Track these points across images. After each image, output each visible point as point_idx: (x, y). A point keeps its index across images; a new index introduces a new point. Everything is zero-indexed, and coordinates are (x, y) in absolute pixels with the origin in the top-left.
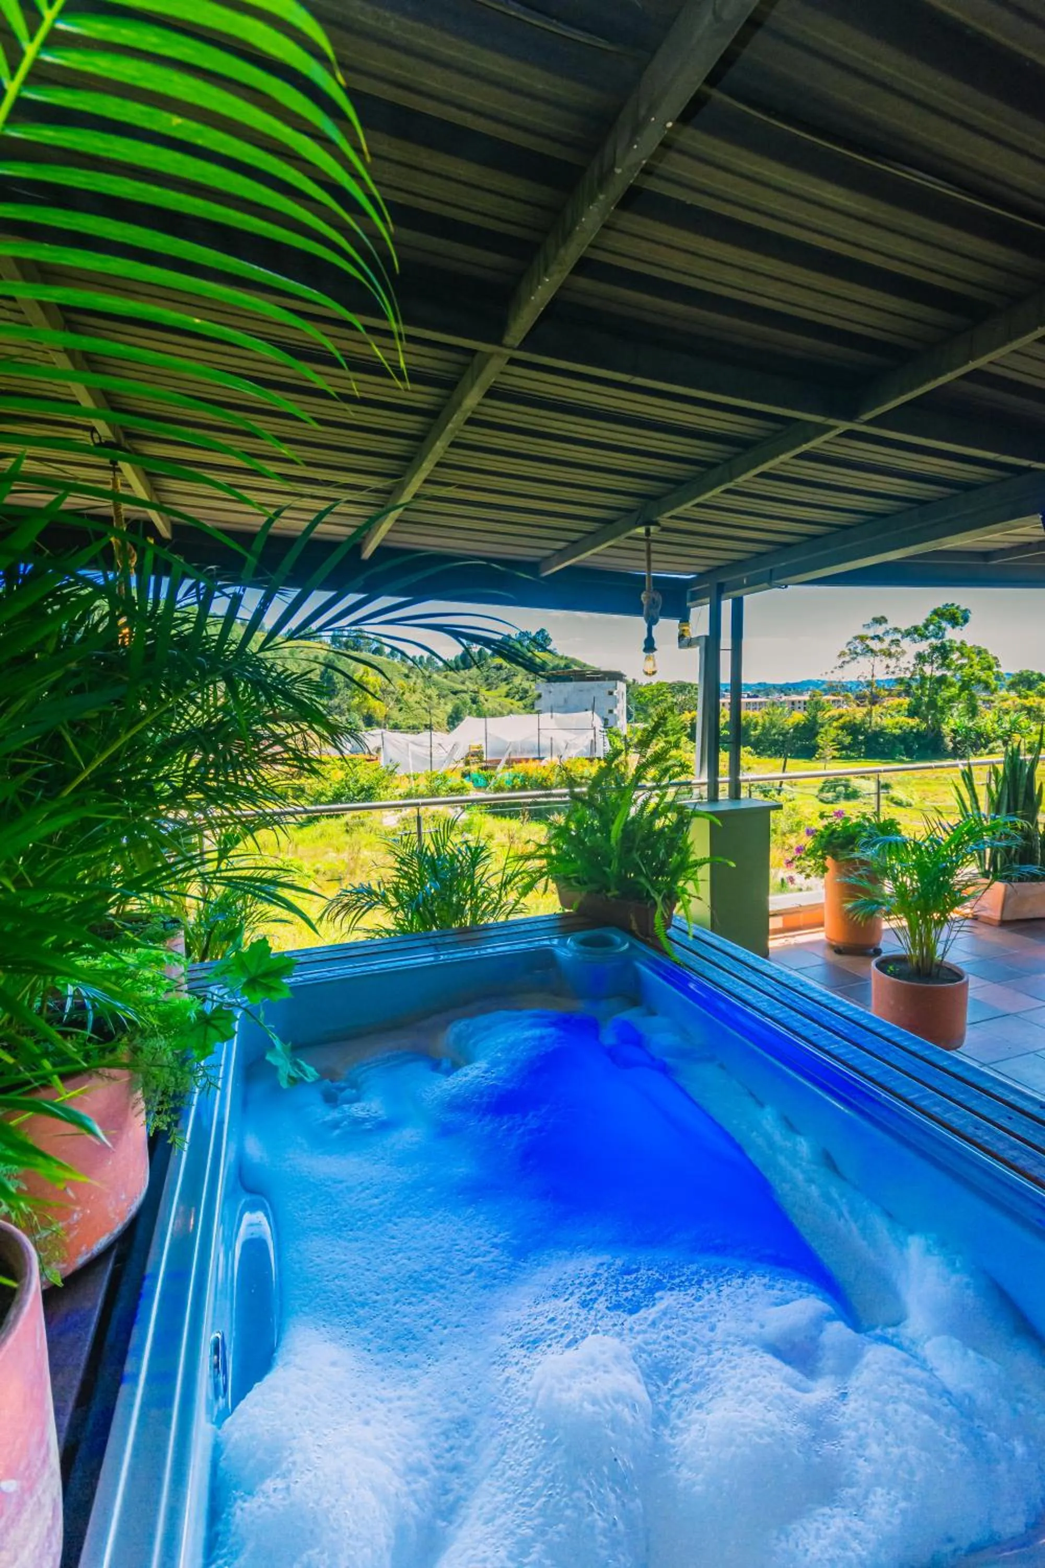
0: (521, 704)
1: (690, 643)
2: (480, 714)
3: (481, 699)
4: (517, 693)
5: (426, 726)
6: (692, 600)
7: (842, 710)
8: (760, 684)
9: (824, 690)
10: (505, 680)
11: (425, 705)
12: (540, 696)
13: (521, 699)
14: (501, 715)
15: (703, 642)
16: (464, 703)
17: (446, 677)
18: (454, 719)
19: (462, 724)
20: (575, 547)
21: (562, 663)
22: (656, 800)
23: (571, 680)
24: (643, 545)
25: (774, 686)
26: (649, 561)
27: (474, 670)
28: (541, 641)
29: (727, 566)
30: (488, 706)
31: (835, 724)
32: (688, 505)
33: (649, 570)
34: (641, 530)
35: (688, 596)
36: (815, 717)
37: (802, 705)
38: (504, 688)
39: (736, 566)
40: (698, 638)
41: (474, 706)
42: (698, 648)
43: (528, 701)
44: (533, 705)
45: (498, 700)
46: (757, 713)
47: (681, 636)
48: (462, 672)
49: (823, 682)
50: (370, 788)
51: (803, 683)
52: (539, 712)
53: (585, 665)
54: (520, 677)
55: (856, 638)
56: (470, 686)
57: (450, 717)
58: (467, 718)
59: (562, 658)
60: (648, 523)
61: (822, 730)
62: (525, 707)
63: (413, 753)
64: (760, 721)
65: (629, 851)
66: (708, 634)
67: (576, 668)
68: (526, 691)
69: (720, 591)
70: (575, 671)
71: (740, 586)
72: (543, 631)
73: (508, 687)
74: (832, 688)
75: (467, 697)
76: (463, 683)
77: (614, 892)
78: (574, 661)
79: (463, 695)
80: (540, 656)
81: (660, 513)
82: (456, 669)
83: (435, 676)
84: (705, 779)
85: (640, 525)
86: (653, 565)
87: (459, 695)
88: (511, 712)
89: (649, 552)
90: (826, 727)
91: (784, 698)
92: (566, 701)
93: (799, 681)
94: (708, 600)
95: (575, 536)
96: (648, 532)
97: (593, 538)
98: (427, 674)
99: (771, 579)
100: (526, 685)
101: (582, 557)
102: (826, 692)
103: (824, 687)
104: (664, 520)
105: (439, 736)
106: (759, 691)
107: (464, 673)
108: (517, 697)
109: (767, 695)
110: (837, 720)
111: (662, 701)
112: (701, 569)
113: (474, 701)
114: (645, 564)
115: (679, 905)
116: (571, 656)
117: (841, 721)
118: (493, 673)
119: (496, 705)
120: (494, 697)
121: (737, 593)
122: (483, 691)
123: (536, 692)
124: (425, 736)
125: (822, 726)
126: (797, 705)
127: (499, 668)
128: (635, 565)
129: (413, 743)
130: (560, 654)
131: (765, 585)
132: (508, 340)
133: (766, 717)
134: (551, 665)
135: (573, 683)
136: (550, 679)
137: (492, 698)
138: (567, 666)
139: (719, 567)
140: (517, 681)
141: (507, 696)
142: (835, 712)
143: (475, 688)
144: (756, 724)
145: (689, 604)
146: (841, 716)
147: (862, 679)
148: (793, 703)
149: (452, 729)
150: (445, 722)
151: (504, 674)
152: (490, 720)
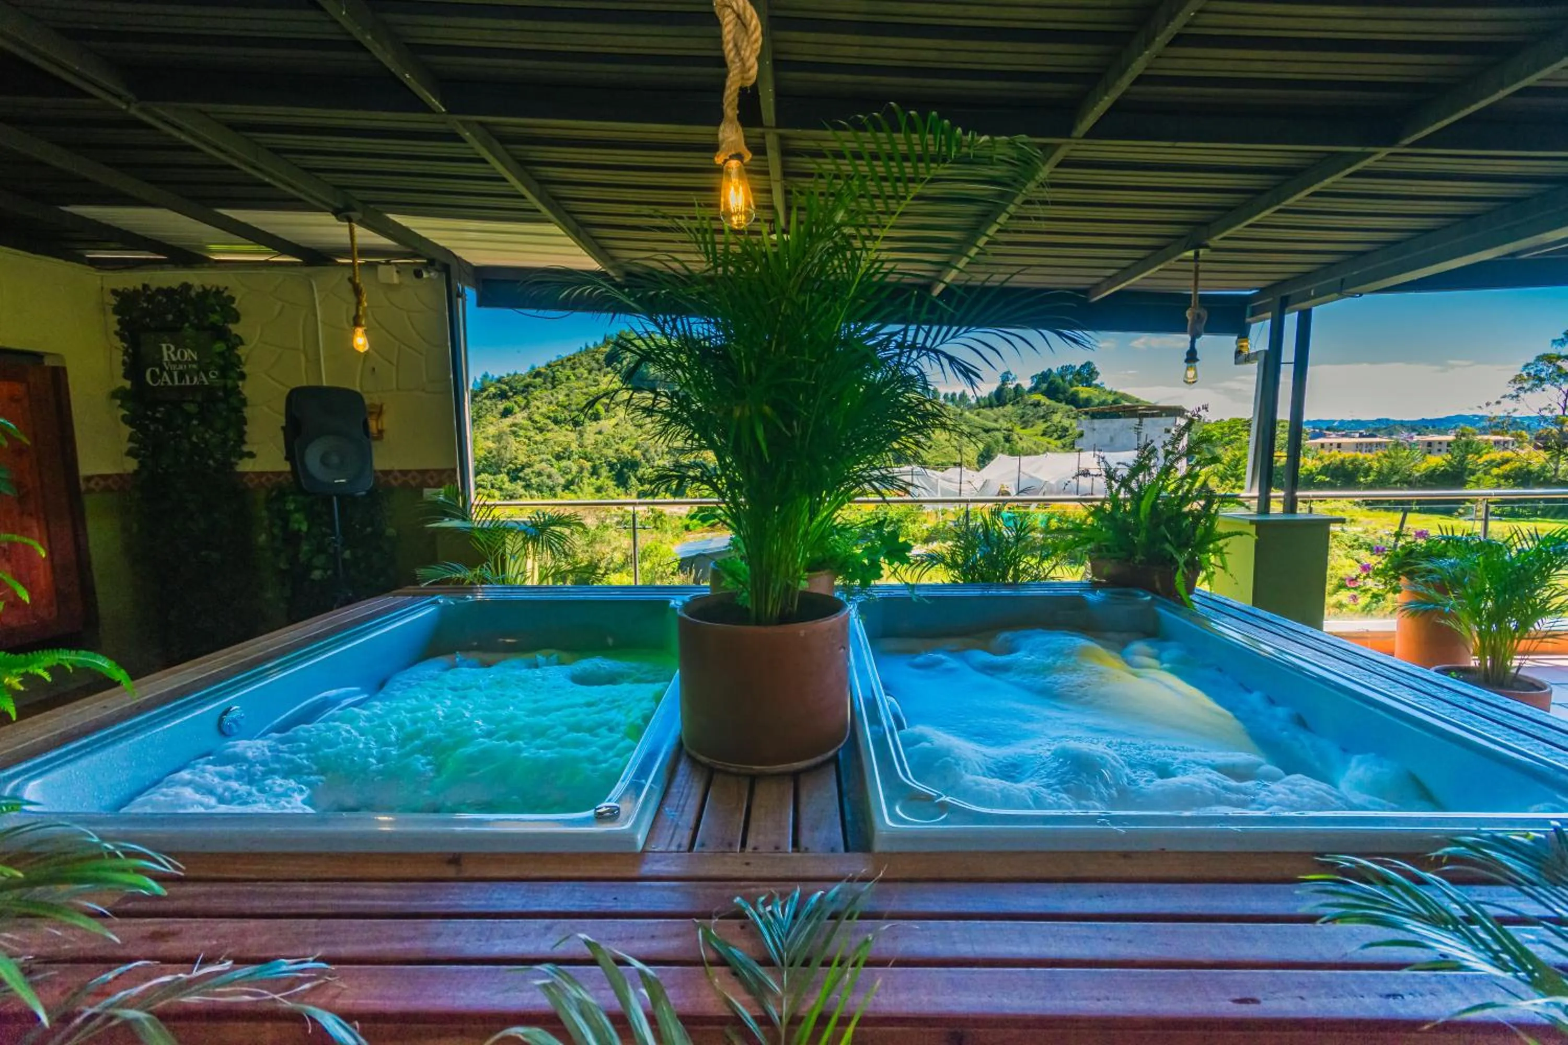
0: (1059, 443)
1: (1248, 359)
2: (1012, 453)
3: (1015, 437)
4: (1056, 431)
5: (955, 464)
6: (1252, 315)
7: (1508, 454)
8: (1379, 420)
9: (1484, 428)
10: (1043, 417)
11: (955, 443)
12: (1081, 435)
13: (1060, 438)
14: (1036, 453)
15: (1262, 356)
16: (997, 442)
17: (978, 415)
18: (985, 458)
19: (992, 463)
20: (1127, 272)
21: (1110, 399)
22: (1186, 487)
23: (1119, 417)
24: (1192, 266)
25: (1402, 424)
26: (1196, 280)
27: (1009, 408)
28: (1087, 374)
29: (1294, 278)
30: (1021, 444)
31: (1495, 471)
32: (1240, 227)
33: (1196, 290)
34: (1191, 253)
35: (1248, 311)
36: (1463, 460)
37: (1445, 447)
38: (1041, 426)
39: (1303, 278)
40: (1257, 353)
41: (1007, 445)
42: (1256, 365)
43: (1068, 440)
44: (1073, 444)
45: (1035, 439)
46: (1369, 456)
47: (1238, 353)
48: (995, 409)
49: (1482, 418)
50: (899, 521)
51: (1449, 420)
52: (1080, 451)
53: (1138, 401)
54: (1059, 414)
55: (1539, 358)
56: (1003, 424)
57: (981, 455)
58: (1000, 455)
59: (1110, 393)
60: (1197, 246)
61: (1472, 478)
62: (1064, 446)
63: (942, 489)
64: (1376, 465)
65: (1157, 526)
66: (1267, 348)
67: (1127, 404)
68: (1066, 430)
69: (1284, 304)
70: (1124, 407)
71: (1307, 298)
72: (1088, 364)
73: (1045, 425)
74: (1497, 426)
75: (1000, 436)
76: (996, 421)
77: (1139, 557)
78: (1125, 397)
79: (996, 433)
80: (1084, 392)
81: (1209, 237)
82: (991, 406)
83: (967, 413)
84: (1256, 493)
85: (1187, 249)
86: (1200, 283)
87: (991, 434)
88: (1048, 450)
89: (1197, 271)
90: (1479, 474)
91: (1416, 438)
92: (1112, 439)
93: (1442, 416)
94: (1270, 314)
95: (1124, 263)
96: (1197, 254)
97: (1142, 264)
98: (959, 411)
99: (1342, 289)
100: (1066, 422)
101: (1133, 280)
102: (1484, 431)
103: (1483, 424)
104: (1215, 241)
105: (968, 474)
106: (1377, 430)
107: (999, 411)
108: (1055, 436)
109: (1390, 434)
110: (1499, 465)
111: (1236, 440)
112: (1262, 284)
113: (1007, 439)
114: (1192, 283)
115: (1203, 574)
116: (1121, 391)
117: (1507, 467)
118: (1030, 411)
119: (1031, 445)
120: (1030, 436)
121: (1304, 305)
122: (1018, 429)
123: (1078, 430)
124: (953, 472)
125: (1473, 473)
126: (1437, 447)
127: (1037, 404)
128: (1185, 286)
129: (944, 479)
130: (1108, 388)
131: (1335, 295)
132: (1075, 134)
133: (1384, 461)
134: (1097, 401)
135: (1122, 420)
136: (1094, 416)
137: (1026, 437)
138: (1115, 402)
139: (1284, 281)
140: (1056, 418)
141: (1044, 434)
142: (1497, 455)
143: (1009, 426)
144: (1370, 468)
145: (1248, 320)
146: (1506, 461)
147: (1546, 413)
148: (1430, 444)
149: (982, 468)
150: (975, 461)
151: (1041, 411)
152: (1024, 459)
